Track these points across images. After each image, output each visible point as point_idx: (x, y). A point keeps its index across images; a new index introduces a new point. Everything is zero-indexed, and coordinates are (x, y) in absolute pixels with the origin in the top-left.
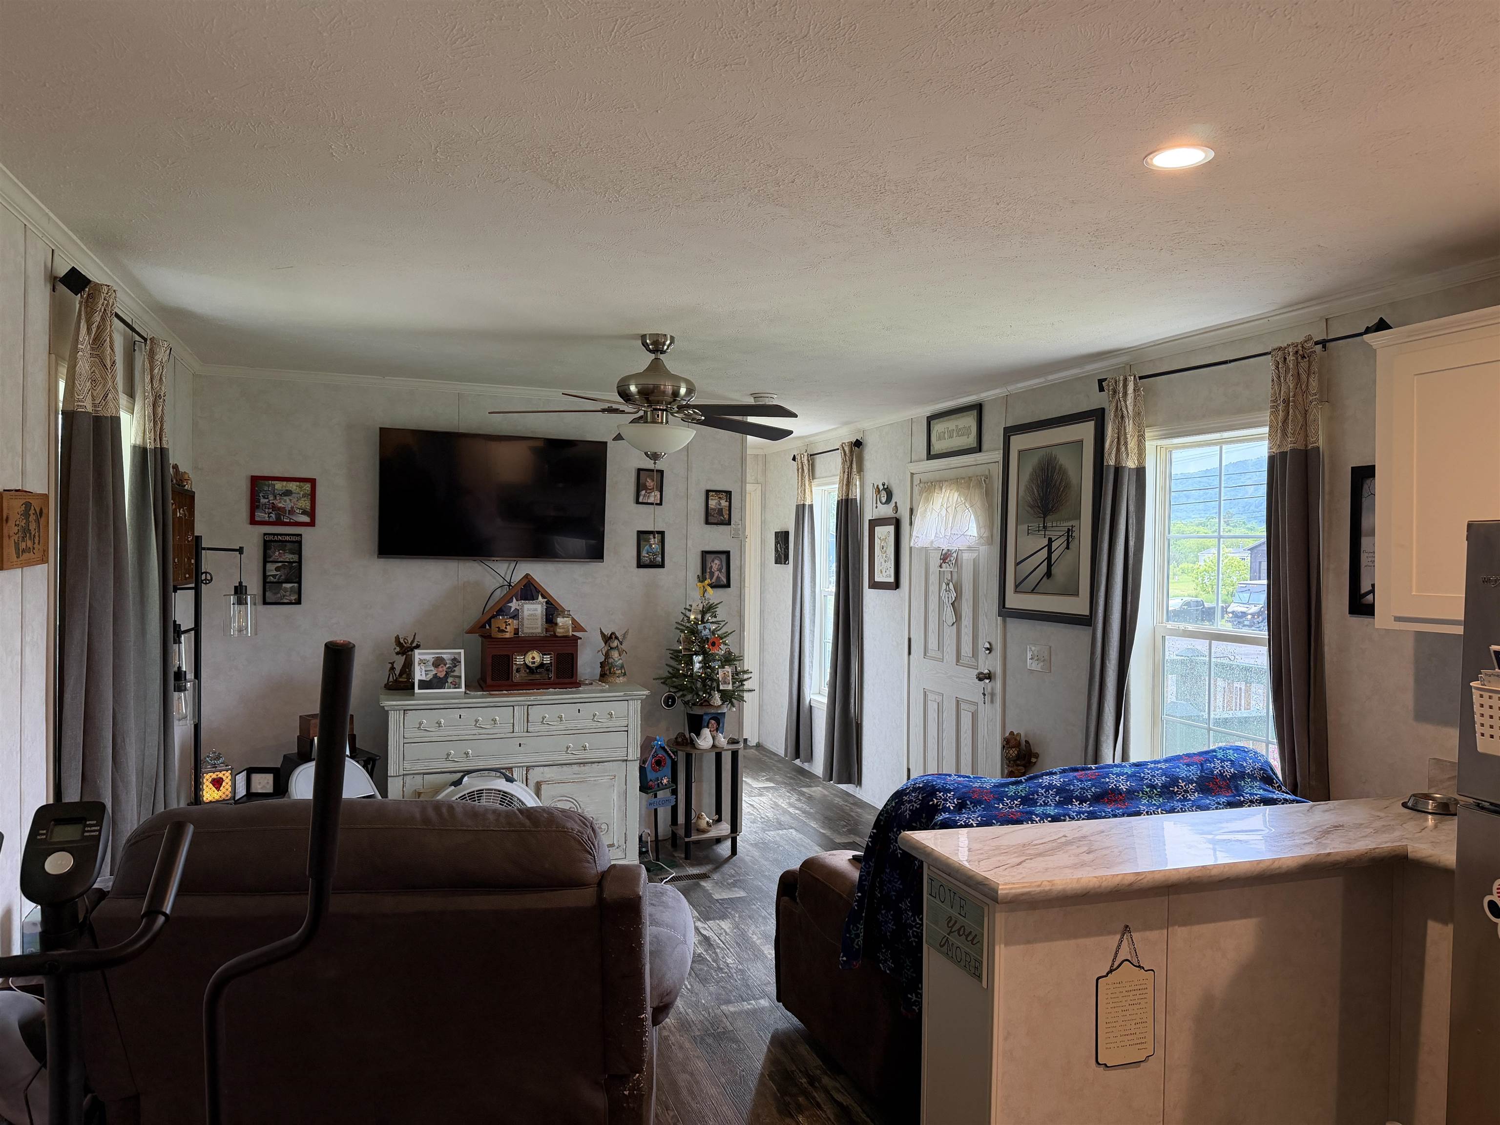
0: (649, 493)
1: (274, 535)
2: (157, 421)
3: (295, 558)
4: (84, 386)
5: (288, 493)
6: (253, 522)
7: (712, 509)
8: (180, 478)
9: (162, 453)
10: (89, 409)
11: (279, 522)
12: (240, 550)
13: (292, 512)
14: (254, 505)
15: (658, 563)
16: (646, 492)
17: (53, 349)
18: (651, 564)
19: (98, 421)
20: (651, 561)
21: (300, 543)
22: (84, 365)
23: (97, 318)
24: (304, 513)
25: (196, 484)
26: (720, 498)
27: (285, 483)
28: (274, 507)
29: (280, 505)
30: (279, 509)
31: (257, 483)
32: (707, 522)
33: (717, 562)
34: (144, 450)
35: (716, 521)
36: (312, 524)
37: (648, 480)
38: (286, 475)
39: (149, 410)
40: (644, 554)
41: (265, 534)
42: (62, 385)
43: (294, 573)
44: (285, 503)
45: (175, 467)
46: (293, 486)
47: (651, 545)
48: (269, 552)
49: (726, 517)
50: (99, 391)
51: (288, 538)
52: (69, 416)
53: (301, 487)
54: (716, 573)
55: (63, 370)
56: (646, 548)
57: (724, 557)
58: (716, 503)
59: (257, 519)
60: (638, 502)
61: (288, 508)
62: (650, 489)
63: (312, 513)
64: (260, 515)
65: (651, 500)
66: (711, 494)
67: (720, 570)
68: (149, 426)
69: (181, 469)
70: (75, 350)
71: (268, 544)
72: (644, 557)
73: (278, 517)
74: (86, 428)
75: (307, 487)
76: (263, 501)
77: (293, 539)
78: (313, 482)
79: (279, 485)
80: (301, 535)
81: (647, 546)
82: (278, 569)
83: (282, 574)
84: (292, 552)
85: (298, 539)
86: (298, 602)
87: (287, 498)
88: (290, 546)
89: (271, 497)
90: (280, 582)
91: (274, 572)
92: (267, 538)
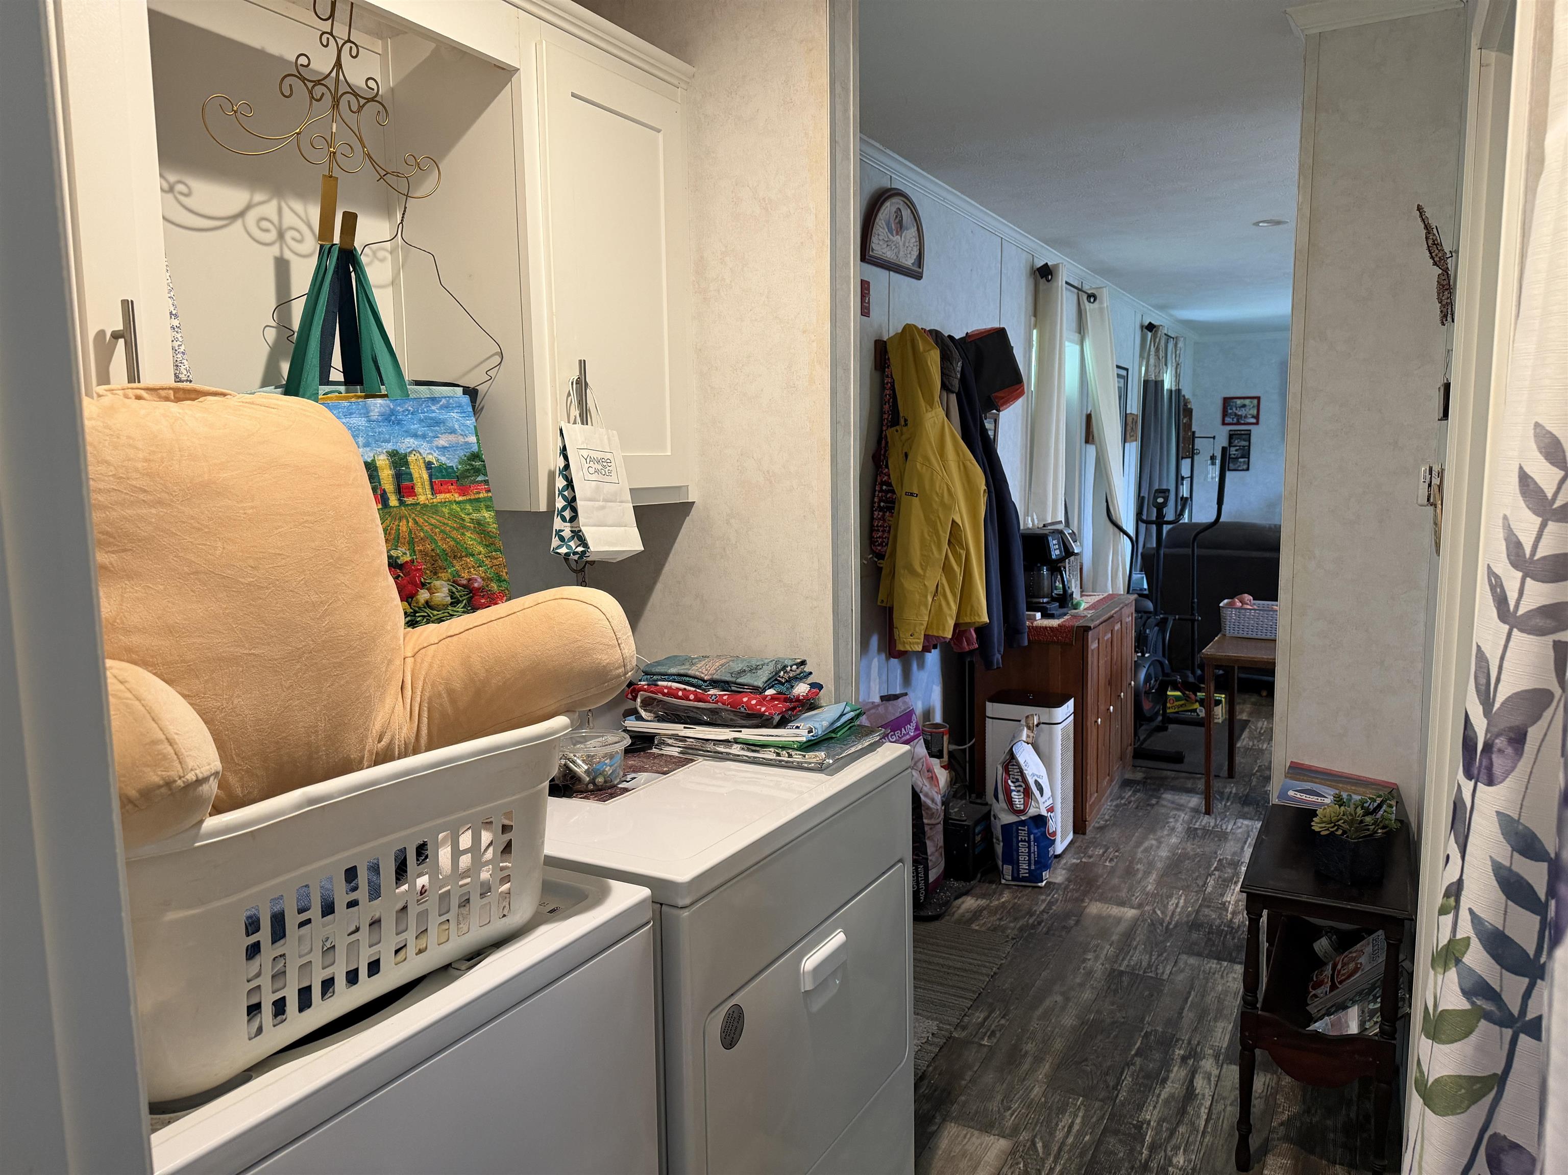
1: (1235, 431)
2: (1177, 376)
3: (1246, 444)
4: (1152, 368)
5: (1244, 406)
6: (1224, 423)
8: (1186, 402)
9: (1179, 391)
10: (1154, 378)
11: (1238, 423)
12: (1214, 438)
13: (1246, 417)
14: (1225, 414)
17: (1141, 356)
19: (1156, 382)
21: (1250, 435)
22: (1152, 361)
23: (1157, 340)
24: (1253, 417)
25: (1193, 405)
27: (1242, 400)
28: (1236, 415)
29: (1240, 413)
30: (1239, 415)
31: (1227, 401)
34: (1171, 391)
36: (1257, 423)
38: (1243, 395)
39: (1174, 372)
41: (1231, 431)
42: (1143, 369)
43: (1246, 453)
44: (1241, 412)
45: (1184, 396)
46: (1247, 402)
48: (1232, 441)
50: (1157, 370)
51: (1243, 432)
52: (1146, 382)
53: (1251, 402)
55: (1144, 363)
59: (1226, 422)
61: (1244, 415)
63: (1257, 417)
64: (1228, 420)
68: (1174, 379)
69: (1186, 397)
70: (1149, 355)
71: (1231, 436)
73: (1238, 420)
74: (1152, 385)
75: (1255, 401)
76: (1230, 411)
77: (1246, 432)
78: (1258, 398)
79: (1239, 402)
80: (1250, 430)
82: (1236, 450)
83: (1239, 453)
84: (1245, 440)
85: (1249, 432)
86: (1248, 469)
87: (1243, 409)
88: (1244, 437)
89: (1234, 409)
90: (1237, 458)
91: (1234, 452)
92: (1231, 433)
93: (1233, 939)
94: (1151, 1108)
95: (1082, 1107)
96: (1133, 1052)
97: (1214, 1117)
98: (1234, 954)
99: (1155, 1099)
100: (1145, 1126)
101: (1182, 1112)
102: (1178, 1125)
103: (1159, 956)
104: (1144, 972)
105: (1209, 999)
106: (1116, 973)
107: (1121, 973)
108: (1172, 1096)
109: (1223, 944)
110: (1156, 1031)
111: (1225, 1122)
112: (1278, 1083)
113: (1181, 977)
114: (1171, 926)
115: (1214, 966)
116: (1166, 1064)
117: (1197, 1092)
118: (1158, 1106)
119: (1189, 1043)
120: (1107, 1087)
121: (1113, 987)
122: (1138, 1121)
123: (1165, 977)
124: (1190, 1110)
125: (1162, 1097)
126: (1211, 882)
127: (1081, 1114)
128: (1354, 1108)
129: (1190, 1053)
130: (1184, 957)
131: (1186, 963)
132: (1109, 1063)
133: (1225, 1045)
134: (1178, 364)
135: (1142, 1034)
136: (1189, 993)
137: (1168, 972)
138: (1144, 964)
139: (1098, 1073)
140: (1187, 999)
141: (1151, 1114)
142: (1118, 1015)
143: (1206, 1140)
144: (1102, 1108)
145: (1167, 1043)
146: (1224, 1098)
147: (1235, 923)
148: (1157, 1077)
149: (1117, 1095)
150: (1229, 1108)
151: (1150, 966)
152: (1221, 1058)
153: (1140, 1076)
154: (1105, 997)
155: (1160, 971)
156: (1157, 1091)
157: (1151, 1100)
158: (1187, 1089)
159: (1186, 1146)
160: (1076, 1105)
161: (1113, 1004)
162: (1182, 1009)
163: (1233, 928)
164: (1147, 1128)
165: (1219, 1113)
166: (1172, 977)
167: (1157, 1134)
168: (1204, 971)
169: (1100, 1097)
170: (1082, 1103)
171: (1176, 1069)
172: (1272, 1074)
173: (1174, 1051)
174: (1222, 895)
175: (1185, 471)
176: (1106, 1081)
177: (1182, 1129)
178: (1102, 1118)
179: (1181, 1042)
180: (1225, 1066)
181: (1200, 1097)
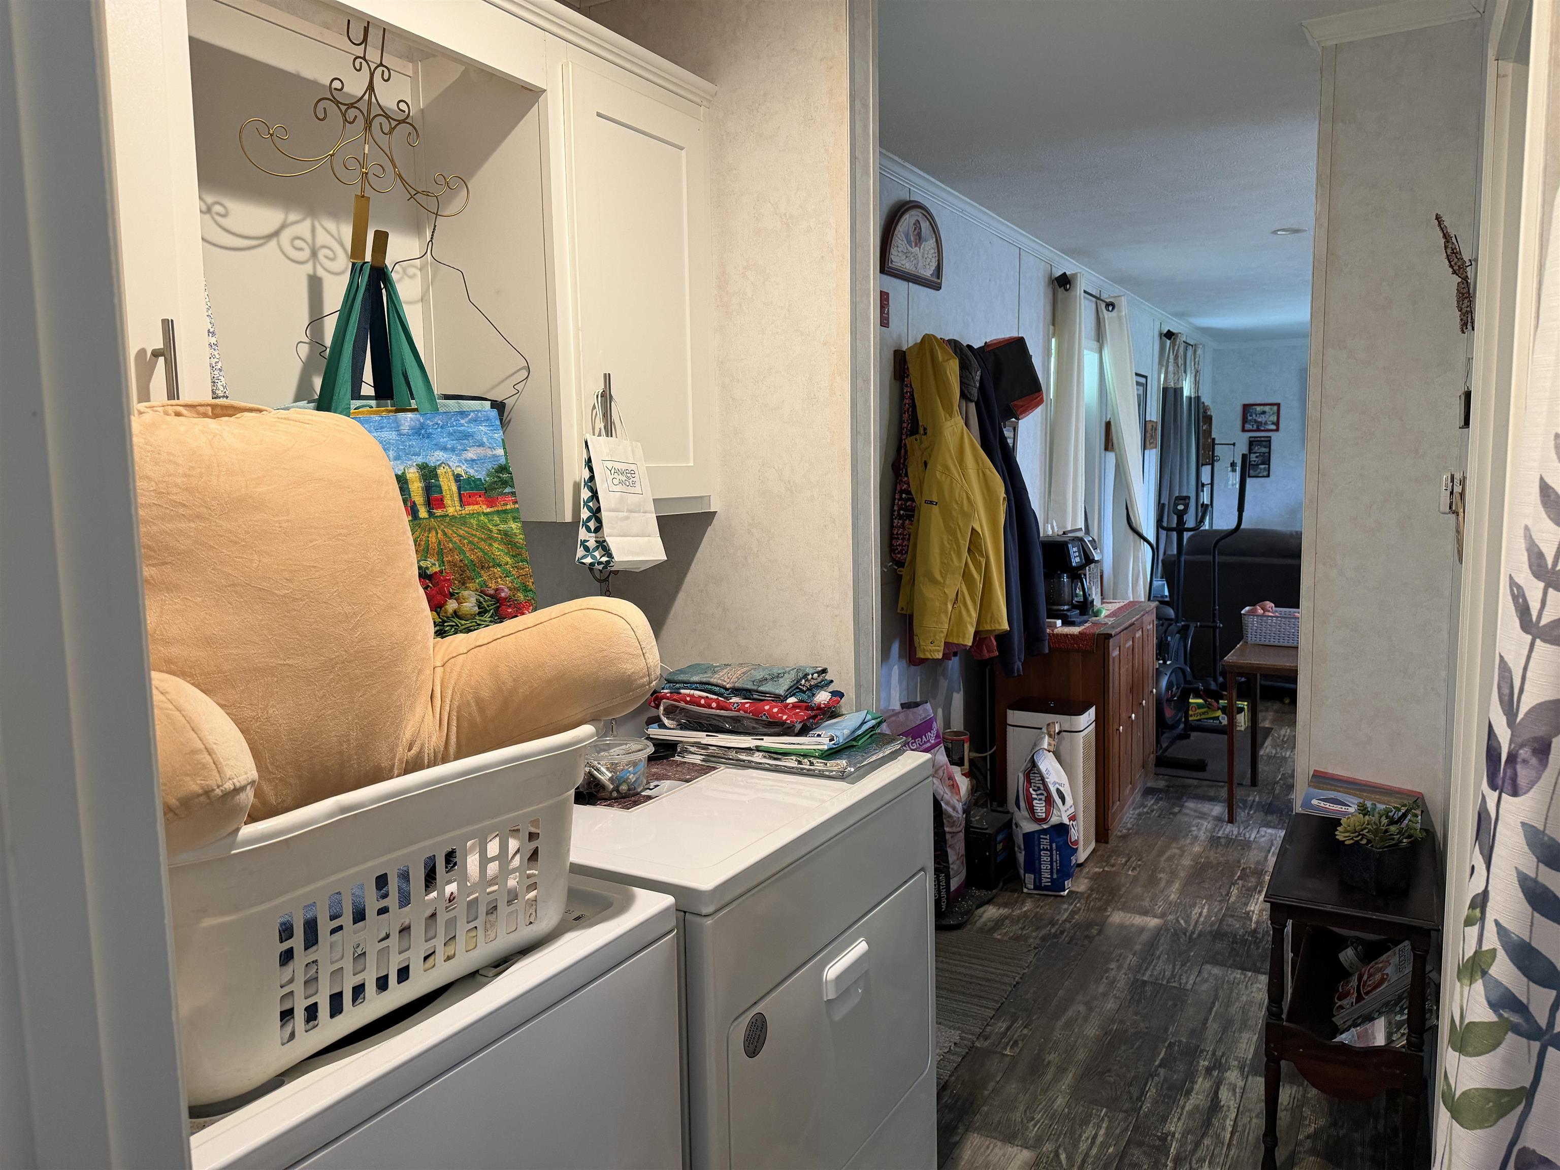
1: (1255, 437)
2: (1197, 383)
3: (1267, 450)
4: (1171, 376)
5: (1264, 413)
6: (1244, 430)
8: (1206, 409)
9: (1198, 398)
10: (1173, 386)
11: (1258, 430)
12: (1234, 444)
13: (1266, 423)
14: (1245, 421)
17: (1160, 363)
19: (1175, 390)
21: (1270, 441)
22: (1171, 368)
23: (1176, 348)
24: (1273, 423)
25: (1212, 412)
27: (1262, 407)
28: (1256, 421)
29: (1259, 420)
30: (1259, 422)
31: (1247, 408)
34: (1190, 398)
36: (1277, 430)
38: (1263, 402)
39: (1193, 379)
41: (1250, 437)
42: (1162, 376)
43: (1266, 460)
44: (1262, 419)
45: (1203, 403)
46: (1267, 408)
48: (1253, 447)
50: (1176, 377)
51: (1263, 439)
52: (1165, 390)
53: (1271, 409)
55: (1163, 371)
59: (1246, 428)
61: (1263, 422)
63: (1277, 424)
64: (1248, 427)
68: (1193, 386)
69: (1206, 404)
70: (1168, 362)
71: (1252, 443)
73: (1258, 427)
74: (1171, 393)
75: (1275, 408)
76: (1249, 418)
77: (1266, 439)
78: (1278, 405)
79: (1259, 409)
80: (1270, 437)
82: (1257, 457)
83: (1259, 460)
84: (1265, 447)
85: (1269, 439)
86: (1268, 476)
87: (1263, 416)
88: (1264, 443)
89: (1254, 416)
90: (1258, 465)
91: (1255, 459)
92: (1251, 439)
93: (1258, 948)
94: (1176, 1120)
95: (1106, 1118)
96: (1157, 1063)
97: (1239, 1129)
98: (1258, 964)
99: (1179, 1110)
100: (1169, 1138)
101: (1207, 1124)
102: (1203, 1137)
103: (1183, 965)
104: (1168, 982)
105: (1233, 1010)
106: (1139, 983)
107: (1145, 983)
108: (1196, 1107)
109: (1248, 952)
110: (1180, 1042)
111: (1251, 1134)
112: (1304, 1096)
113: (1205, 987)
114: (1195, 936)
115: (1239, 976)
116: (1190, 1076)
117: (1222, 1103)
118: (1183, 1117)
119: (1214, 1054)
120: (1131, 1098)
121: (1136, 997)
122: (1162, 1133)
123: (1189, 987)
124: (1215, 1121)
125: (1187, 1108)
126: (1235, 891)
127: (1104, 1125)
128: (1382, 1121)
129: (1215, 1064)
130: (1208, 967)
131: (1210, 973)
132: (1132, 1074)
133: (1250, 1056)
134: (1197, 372)
135: (1166, 1044)
136: (1214, 1003)
137: (1191, 982)
138: (1168, 974)
139: (1122, 1084)
140: (1211, 1009)
141: (1175, 1126)
142: (1142, 1025)
143: (1232, 1153)
144: (1125, 1119)
145: (1192, 1053)
146: (1250, 1111)
147: (1259, 933)
148: (1182, 1088)
149: (1141, 1107)
150: (1254, 1121)
151: (1173, 976)
152: (1246, 1069)
153: (1164, 1087)
154: (1129, 1007)
155: (1184, 981)
156: (1181, 1103)
157: (1175, 1113)
158: (1212, 1100)
159: (1211, 1157)
160: (1099, 1116)
161: (1136, 1014)
162: (1207, 1019)
163: (1257, 938)
164: (1172, 1140)
165: (1244, 1126)
166: (1196, 987)
167: (1181, 1146)
168: (1228, 981)
169: (1124, 1108)
170: (1106, 1115)
171: (1200, 1080)
172: (1298, 1086)
173: (1198, 1062)
174: (1246, 904)
175: (1205, 478)
176: (1129, 1092)
177: (1207, 1141)
178: (1126, 1129)
179: (1205, 1053)
180: (1250, 1078)
181: (1225, 1109)
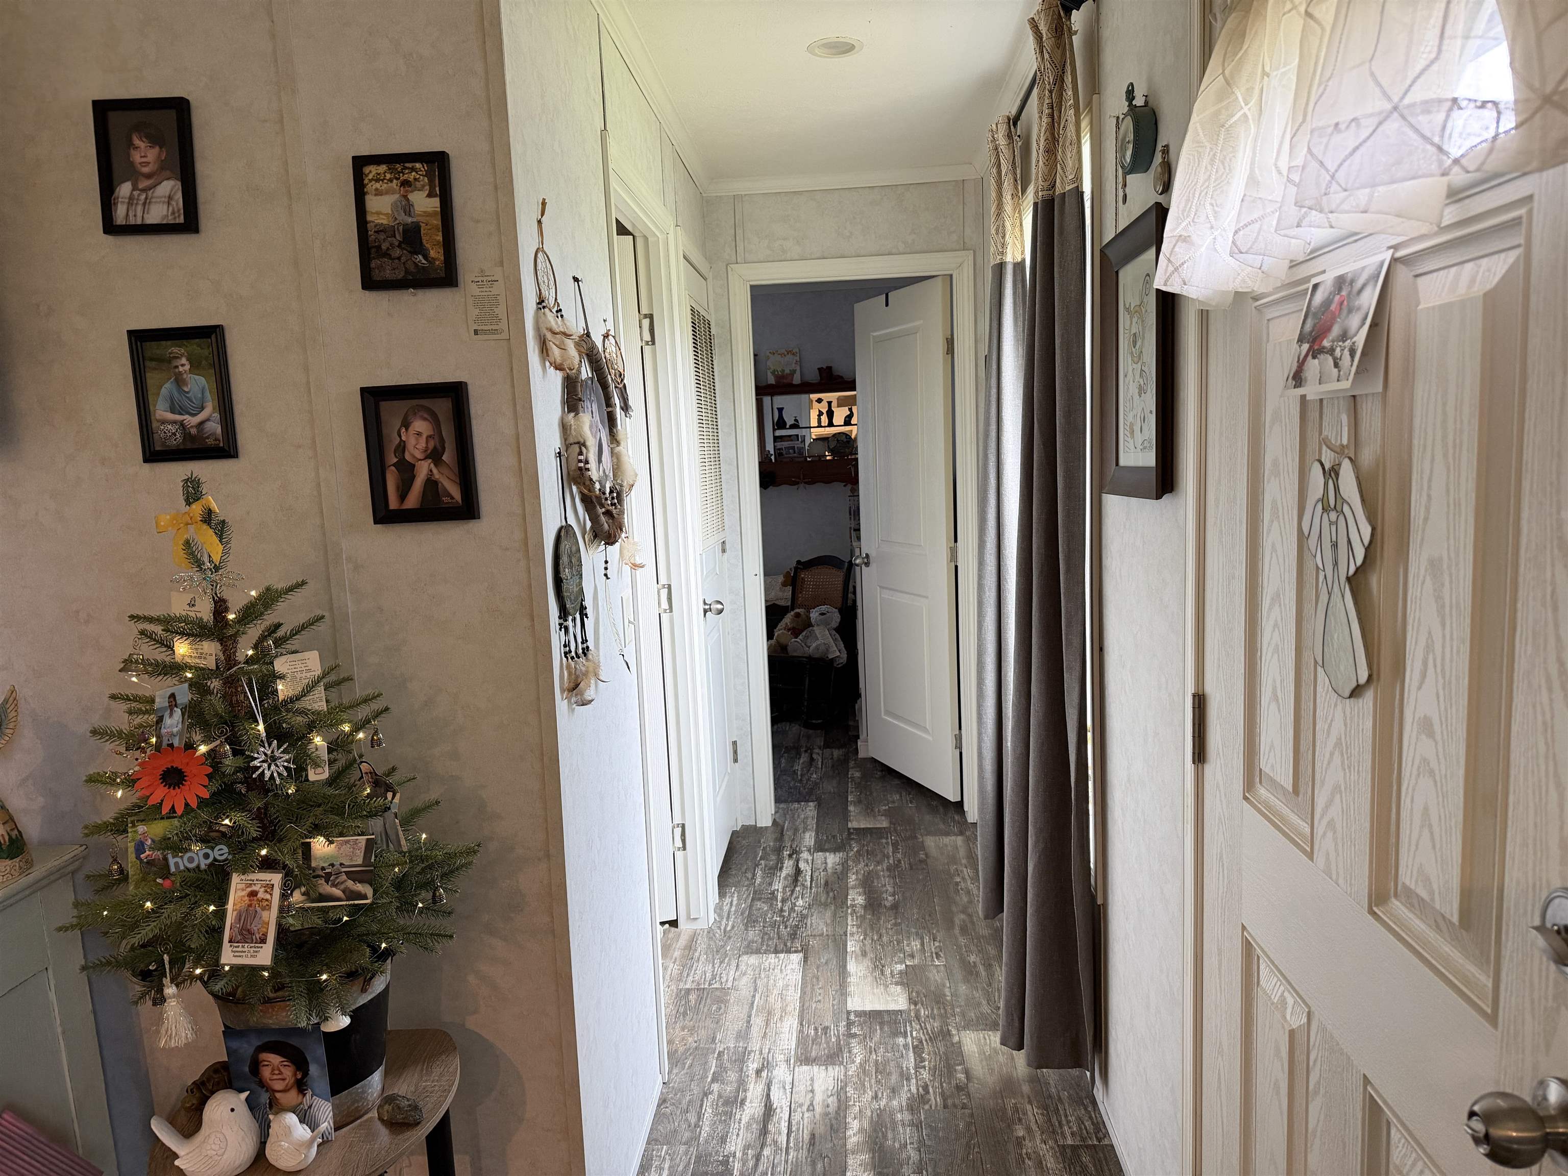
0: (144, 190)
7: (381, 230)
15: (210, 442)
16: (135, 188)
18: (189, 446)
20: (187, 436)
26: (405, 183)
32: (370, 283)
33: (420, 426)
35: (400, 275)
37: (137, 142)
40: (161, 411)
47: (179, 381)
49: (437, 254)
54: (423, 469)
56: (164, 391)
57: (443, 407)
58: (394, 205)
60: (110, 227)
62: (148, 176)
65: (156, 214)
66: (372, 171)
67: (435, 456)
72: (163, 422)
81: (168, 385)
